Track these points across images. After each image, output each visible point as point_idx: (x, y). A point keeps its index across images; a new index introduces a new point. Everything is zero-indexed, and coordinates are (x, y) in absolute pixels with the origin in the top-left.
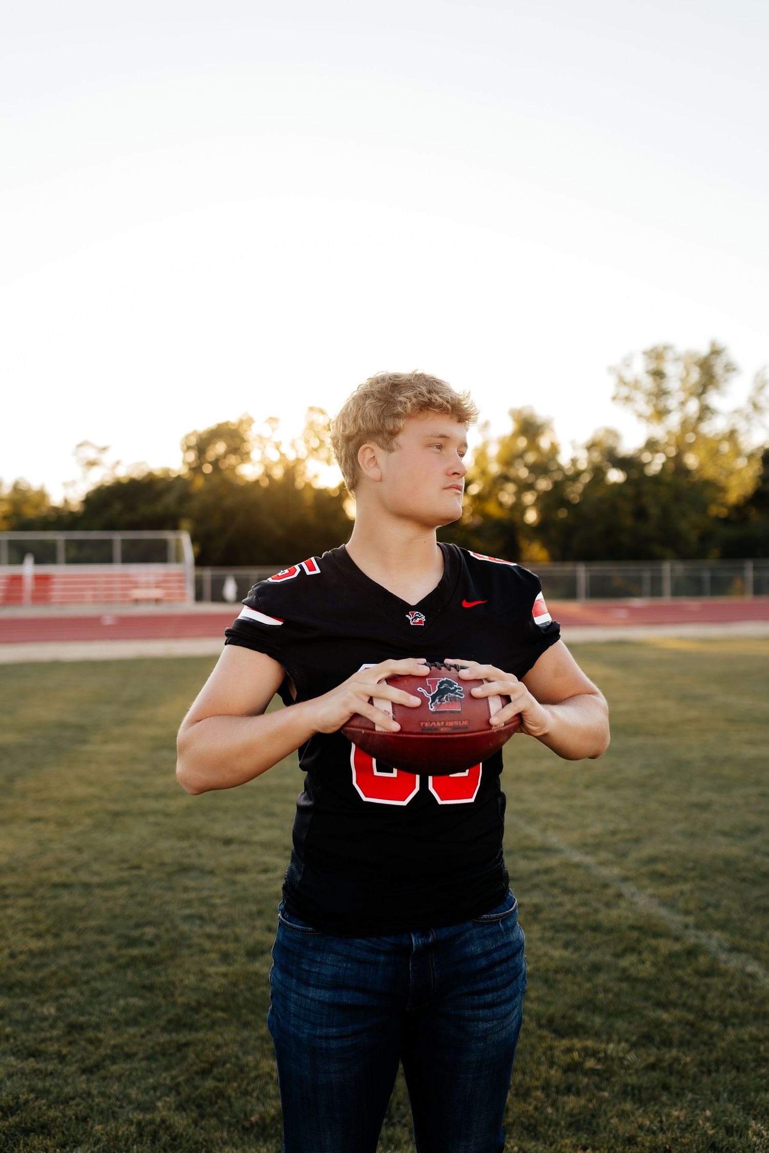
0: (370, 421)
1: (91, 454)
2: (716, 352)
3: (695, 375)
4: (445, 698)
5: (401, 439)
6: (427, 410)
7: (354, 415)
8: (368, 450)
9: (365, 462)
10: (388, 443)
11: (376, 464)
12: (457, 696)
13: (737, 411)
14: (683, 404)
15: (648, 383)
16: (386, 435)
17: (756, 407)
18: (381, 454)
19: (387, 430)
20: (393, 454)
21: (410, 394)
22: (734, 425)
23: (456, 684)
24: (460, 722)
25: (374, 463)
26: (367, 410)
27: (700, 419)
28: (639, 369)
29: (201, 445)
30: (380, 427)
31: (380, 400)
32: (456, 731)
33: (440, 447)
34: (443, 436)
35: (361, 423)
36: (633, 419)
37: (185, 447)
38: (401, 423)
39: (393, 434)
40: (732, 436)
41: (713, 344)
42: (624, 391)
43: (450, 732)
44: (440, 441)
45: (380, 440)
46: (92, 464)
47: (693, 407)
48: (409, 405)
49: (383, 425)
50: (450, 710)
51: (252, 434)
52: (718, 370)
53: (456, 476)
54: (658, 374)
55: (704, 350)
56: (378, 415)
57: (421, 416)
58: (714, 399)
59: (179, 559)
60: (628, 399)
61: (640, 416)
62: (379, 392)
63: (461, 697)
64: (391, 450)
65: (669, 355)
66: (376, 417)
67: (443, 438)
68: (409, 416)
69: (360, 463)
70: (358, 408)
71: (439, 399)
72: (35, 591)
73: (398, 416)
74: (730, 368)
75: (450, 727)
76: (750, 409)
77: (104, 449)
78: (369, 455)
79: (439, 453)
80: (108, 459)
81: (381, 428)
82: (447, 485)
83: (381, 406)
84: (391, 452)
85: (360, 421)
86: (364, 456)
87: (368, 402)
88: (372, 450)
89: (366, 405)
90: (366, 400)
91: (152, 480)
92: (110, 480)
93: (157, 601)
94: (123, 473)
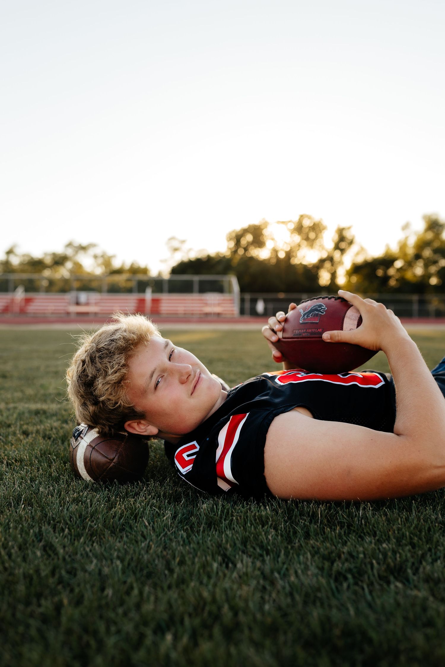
1: (176, 244)
4: (311, 315)
12: (320, 313)
23: (323, 306)
24: (316, 330)
29: (238, 238)
32: (313, 336)
37: (229, 239)
43: (308, 336)
46: (176, 249)
50: (311, 322)
51: (266, 232)
59: (230, 291)
63: (322, 314)
72: (152, 307)
75: (309, 333)
77: (183, 242)
80: (185, 247)
91: (209, 259)
92: (186, 259)
93: (219, 314)
94: (193, 255)
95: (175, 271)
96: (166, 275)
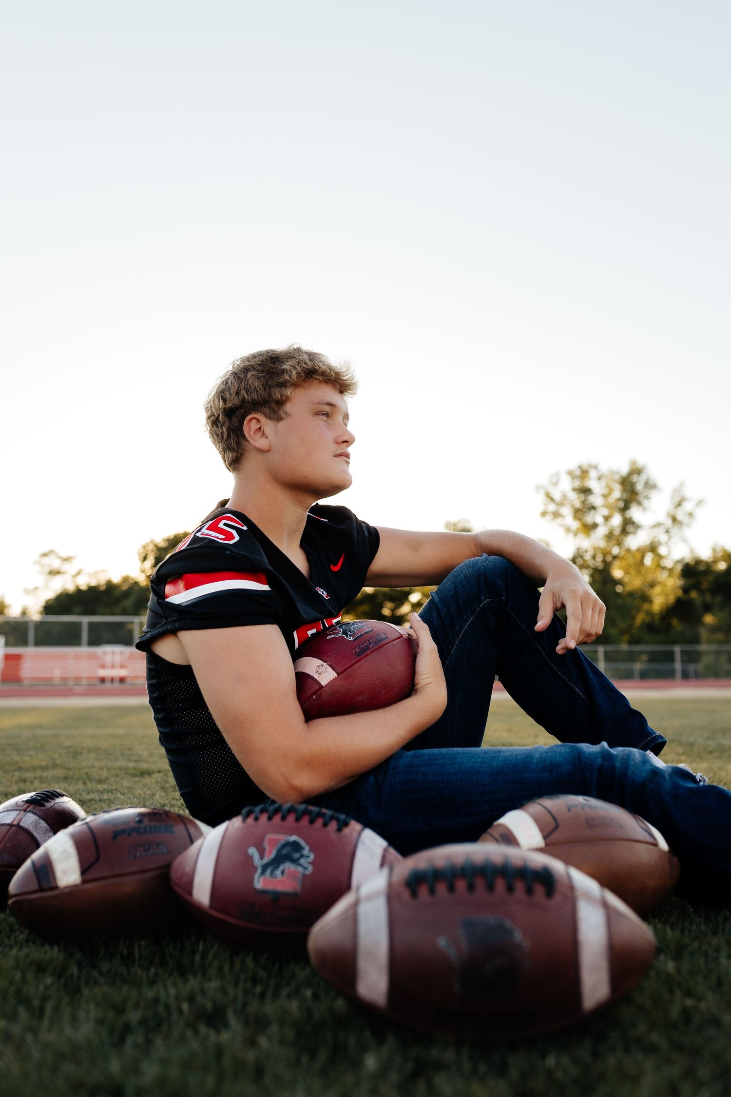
0: (254, 392)
1: (56, 564)
2: (637, 471)
3: (617, 493)
5: (289, 407)
6: (311, 378)
7: (236, 388)
8: (254, 421)
9: (252, 432)
10: (275, 412)
11: (263, 434)
13: (658, 525)
14: (607, 518)
15: (575, 499)
16: (273, 405)
17: (674, 520)
18: (268, 425)
19: (274, 399)
20: (282, 423)
21: (292, 362)
22: (655, 537)
25: (260, 434)
26: (250, 381)
27: (624, 531)
28: (566, 486)
30: (265, 396)
31: (262, 371)
33: (327, 415)
34: (330, 404)
35: (245, 395)
36: (561, 532)
38: (288, 392)
39: (281, 403)
40: (653, 548)
41: (633, 463)
42: (552, 507)
44: (327, 409)
45: (267, 410)
46: (54, 573)
47: (617, 520)
48: (294, 372)
49: (270, 395)
52: (639, 487)
53: (345, 444)
54: (586, 491)
55: (625, 470)
56: (263, 386)
57: (306, 384)
58: (635, 513)
60: (556, 515)
61: (568, 530)
62: (259, 365)
64: (280, 419)
65: (593, 474)
66: (261, 387)
67: (329, 406)
68: (296, 385)
69: (246, 434)
70: (240, 381)
71: (322, 366)
72: (6, 669)
73: (284, 385)
74: (650, 485)
76: (669, 522)
77: (67, 560)
78: (254, 425)
79: (327, 422)
80: (70, 569)
81: (267, 398)
82: (338, 453)
83: (264, 377)
84: (279, 421)
85: (243, 393)
86: (250, 427)
87: (249, 374)
88: (258, 421)
89: (248, 377)
90: (247, 373)
91: (110, 587)
92: (71, 588)
93: (122, 680)
94: (84, 582)
95: (49, 608)
96: (35, 616)
